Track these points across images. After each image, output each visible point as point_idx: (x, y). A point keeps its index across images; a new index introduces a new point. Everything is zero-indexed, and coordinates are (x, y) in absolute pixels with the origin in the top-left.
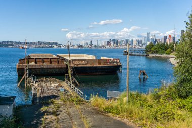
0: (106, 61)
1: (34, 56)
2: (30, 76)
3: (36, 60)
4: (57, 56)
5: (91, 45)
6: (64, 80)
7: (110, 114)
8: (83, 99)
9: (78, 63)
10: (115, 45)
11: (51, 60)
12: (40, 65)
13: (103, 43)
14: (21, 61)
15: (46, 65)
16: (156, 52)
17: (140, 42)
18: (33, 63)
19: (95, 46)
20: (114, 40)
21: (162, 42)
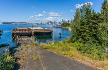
0: (47, 30)
1: (18, 28)
2: (17, 36)
3: (19, 30)
4: (28, 28)
5: (42, 23)
6: (31, 37)
7: (47, 49)
8: (37, 44)
9: (36, 31)
10: (51, 23)
11: (25, 30)
12: (21, 32)
13: (46, 23)
14: (13, 30)
15: (24, 31)
16: (65, 26)
17: (59, 23)
18: (18, 31)
19: (43, 24)
20: (50, 22)
21: (67, 22)
